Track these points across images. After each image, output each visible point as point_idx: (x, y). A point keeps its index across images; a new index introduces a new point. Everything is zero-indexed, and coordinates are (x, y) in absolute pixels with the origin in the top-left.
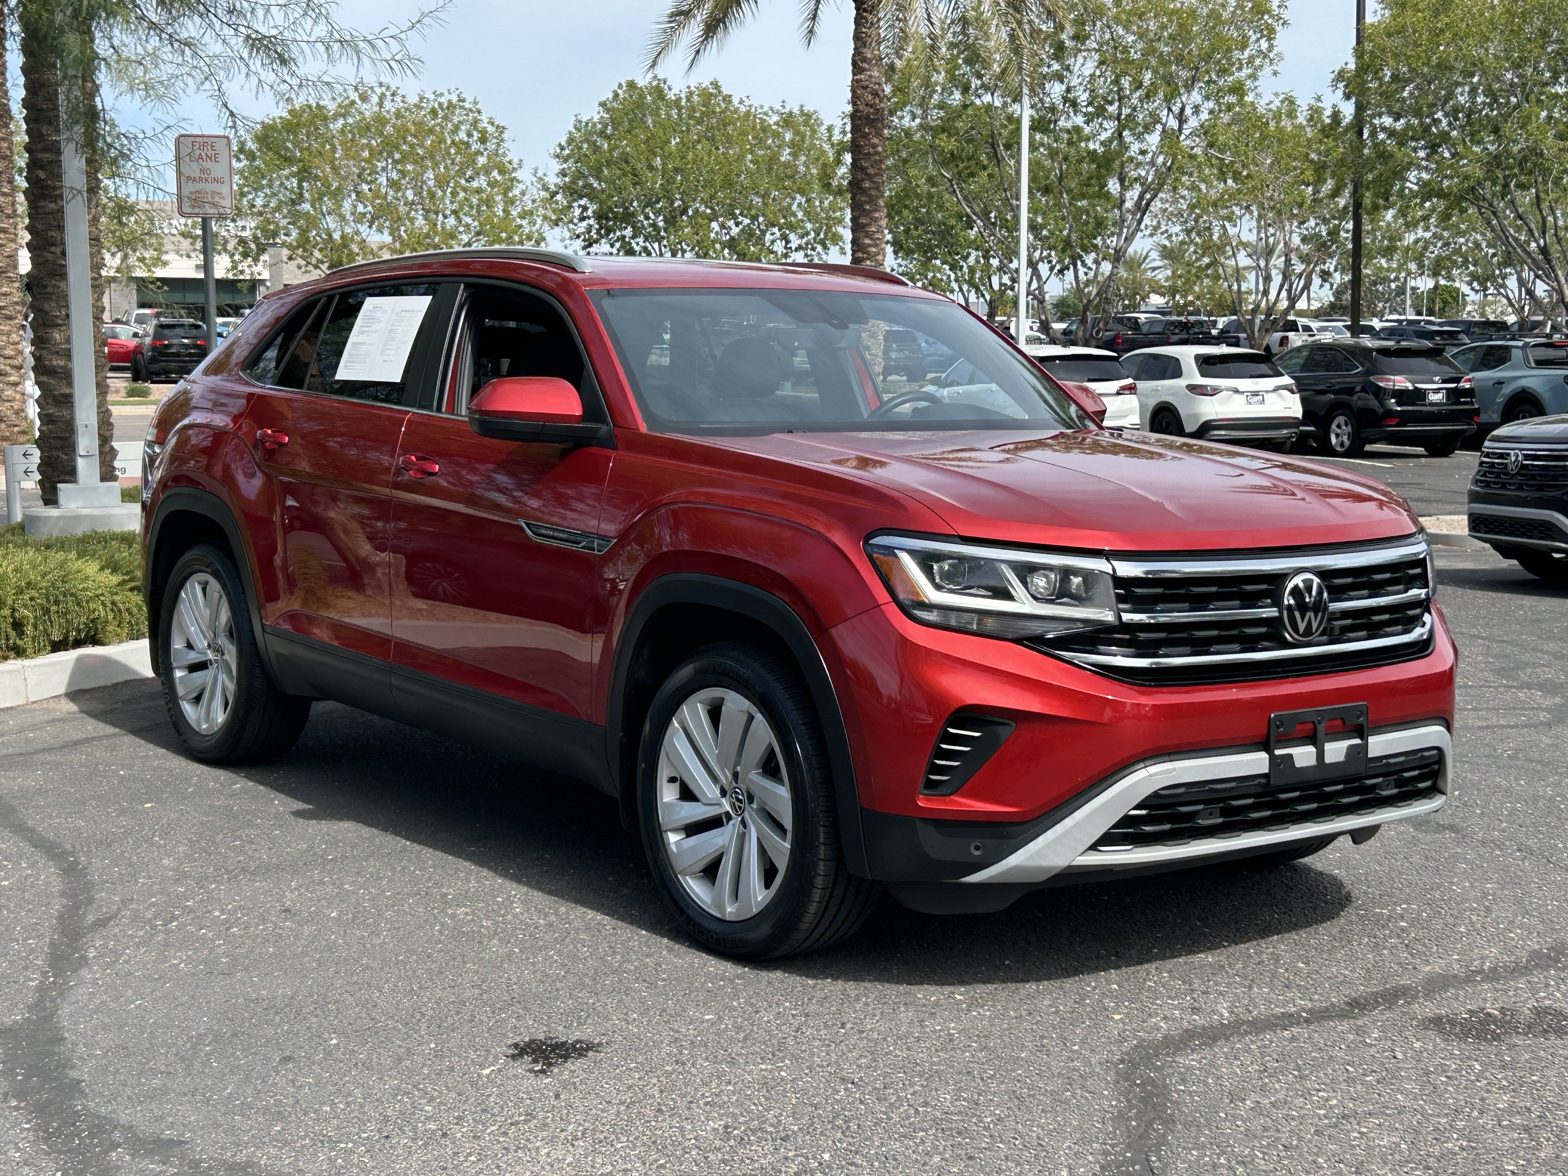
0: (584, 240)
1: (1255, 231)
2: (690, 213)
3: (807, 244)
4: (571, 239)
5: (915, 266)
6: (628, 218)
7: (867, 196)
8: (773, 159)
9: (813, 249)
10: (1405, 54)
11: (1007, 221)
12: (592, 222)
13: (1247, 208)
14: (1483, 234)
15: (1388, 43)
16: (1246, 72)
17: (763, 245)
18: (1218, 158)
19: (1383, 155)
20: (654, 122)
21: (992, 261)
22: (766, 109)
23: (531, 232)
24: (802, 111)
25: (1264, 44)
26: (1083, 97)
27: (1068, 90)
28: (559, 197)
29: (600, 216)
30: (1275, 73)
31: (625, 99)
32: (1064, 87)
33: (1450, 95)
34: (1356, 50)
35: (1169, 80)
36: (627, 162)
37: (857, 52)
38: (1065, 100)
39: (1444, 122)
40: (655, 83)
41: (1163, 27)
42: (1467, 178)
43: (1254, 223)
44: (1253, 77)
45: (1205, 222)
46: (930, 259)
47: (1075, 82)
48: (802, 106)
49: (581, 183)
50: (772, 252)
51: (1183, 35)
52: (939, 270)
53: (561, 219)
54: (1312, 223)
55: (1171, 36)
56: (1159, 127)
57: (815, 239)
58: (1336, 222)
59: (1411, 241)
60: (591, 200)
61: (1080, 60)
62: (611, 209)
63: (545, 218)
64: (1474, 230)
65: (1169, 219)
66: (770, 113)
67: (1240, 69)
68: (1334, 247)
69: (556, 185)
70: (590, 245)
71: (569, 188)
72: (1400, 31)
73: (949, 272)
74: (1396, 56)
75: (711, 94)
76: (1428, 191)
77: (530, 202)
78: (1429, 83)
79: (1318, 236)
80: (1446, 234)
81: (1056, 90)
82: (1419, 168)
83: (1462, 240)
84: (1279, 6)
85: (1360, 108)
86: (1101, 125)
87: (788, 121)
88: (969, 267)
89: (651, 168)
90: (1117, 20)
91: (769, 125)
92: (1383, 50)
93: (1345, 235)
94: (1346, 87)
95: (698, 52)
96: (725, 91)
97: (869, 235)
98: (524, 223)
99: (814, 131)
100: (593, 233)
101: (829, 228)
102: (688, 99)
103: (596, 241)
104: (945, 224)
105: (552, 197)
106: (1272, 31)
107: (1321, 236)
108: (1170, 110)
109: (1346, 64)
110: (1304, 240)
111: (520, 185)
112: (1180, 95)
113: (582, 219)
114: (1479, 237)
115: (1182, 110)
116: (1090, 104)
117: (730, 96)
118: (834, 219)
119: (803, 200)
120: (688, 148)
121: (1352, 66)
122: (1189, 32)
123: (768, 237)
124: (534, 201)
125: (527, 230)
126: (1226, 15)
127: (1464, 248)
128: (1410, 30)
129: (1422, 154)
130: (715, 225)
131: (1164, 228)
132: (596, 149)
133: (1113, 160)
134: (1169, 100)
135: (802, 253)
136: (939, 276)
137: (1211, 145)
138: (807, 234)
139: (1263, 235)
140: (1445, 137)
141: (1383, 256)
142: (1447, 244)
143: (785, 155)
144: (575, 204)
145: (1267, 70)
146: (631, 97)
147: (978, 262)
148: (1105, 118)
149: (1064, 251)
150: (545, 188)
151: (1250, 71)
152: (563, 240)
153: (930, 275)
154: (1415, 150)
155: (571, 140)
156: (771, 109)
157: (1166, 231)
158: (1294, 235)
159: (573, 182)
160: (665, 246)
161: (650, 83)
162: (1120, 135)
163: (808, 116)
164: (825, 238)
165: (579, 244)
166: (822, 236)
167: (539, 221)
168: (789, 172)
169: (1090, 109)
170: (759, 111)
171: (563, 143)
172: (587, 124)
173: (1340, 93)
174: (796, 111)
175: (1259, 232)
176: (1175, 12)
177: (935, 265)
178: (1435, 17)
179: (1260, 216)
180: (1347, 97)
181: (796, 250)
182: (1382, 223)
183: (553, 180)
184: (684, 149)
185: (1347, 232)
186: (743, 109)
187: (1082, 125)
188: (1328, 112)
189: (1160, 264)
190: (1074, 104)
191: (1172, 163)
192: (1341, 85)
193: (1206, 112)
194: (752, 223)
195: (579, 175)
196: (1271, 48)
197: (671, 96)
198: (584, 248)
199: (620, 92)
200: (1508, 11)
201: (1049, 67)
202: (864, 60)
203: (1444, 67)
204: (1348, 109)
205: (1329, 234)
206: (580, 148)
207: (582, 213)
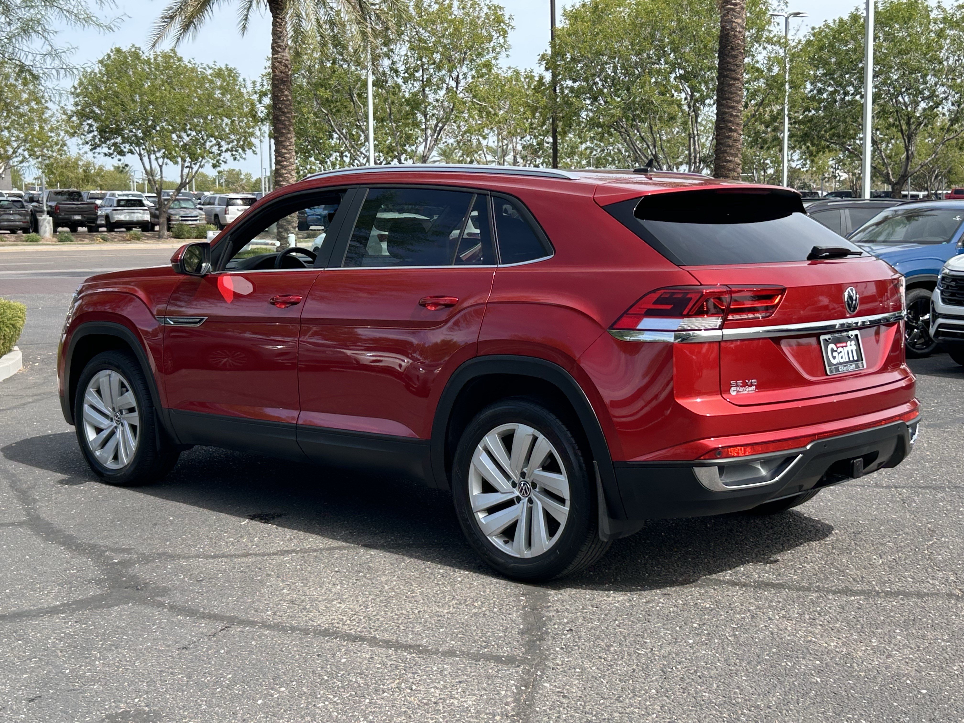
0: (91, 145)
1: (496, 142)
2: (158, 128)
3: (232, 148)
4: (83, 144)
5: (299, 162)
6: (118, 131)
7: (283, 124)
8: (210, 96)
9: (236, 151)
10: (578, 47)
11: (353, 135)
12: (96, 133)
13: (492, 129)
14: (622, 144)
15: (569, 40)
16: (491, 55)
17: (205, 148)
18: (478, 104)
19: (567, 103)
20: (134, 73)
21: (345, 158)
22: (204, 66)
23: (58, 140)
24: (227, 68)
25: (501, 40)
26: (402, 68)
27: (393, 63)
28: (74, 118)
29: (102, 131)
30: (508, 56)
31: (115, 59)
32: (390, 62)
33: (603, 70)
34: (551, 43)
35: (449, 59)
36: (117, 97)
37: (274, 42)
38: (391, 69)
39: (600, 83)
40: (133, 50)
41: (446, 30)
42: (613, 116)
43: (495, 138)
44: (496, 58)
45: (468, 137)
46: (307, 158)
47: (396, 59)
48: (227, 65)
49: (88, 110)
50: (212, 153)
51: (456, 34)
52: (314, 164)
53: (75, 132)
54: (528, 137)
55: (450, 35)
56: (445, 86)
57: (237, 145)
58: (542, 137)
59: (583, 148)
60: (95, 121)
61: (398, 46)
62: (108, 126)
63: (67, 132)
64: (618, 142)
65: (447, 135)
66: (207, 68)
67: (488, 53)
68: (541, 152)
69: (72, 111)
70: (95, 148)
71: (80, 113)
72: (575, 33)
73: (320, 166)
74: (573, 47)
75: (171, 56)
76: (593, 123)
77: (56, 122)
78: (592, 63)
79: (531, 145)
80: (602, 144)
81: (386, 63)
82: (587, 110)
83: (611, 148)
84: (509, 18)
85: (554, 76)
86: (413, 84)
87: (219, 74)
88: (331, 162)
89: (134, 101)
90: (420, 25)
91: (207, 76)
92: (566, 44)
93: (547, 145)
94: (547, 64)
95: (178, 39)
96: (179, 55)
97: (285, 147)
98: (53, 134)
99: (235, 80)
100: (97, 140)
101: (246, 139)
102: (155, 59)
103: (99, 146)
104: (316, 137)
105: (70, 119)
106: (505, 32)
107: (534, 146)
108: (451, 76)
109: (546, 50)
110: (524, 147)
111: (49, 111)
112: (456, 68)
113: (90, 132)
114: (620, 146)
115: (458, 77)
116: (406, 72)
117: (181, 58)
118: (249, 133)
119: (229, 122)
120: (156, 89)
121: (549, 52)
122: (460, 32)
123: (208, 144)
124: (58, 121)
125: (55, 140)
126: (480, 22)
127: (612, 152)
128: (581, 33)
129: (588, 102)
130: (174, 136)
131: (444, 140)
132: (97, 89)
133: (420, 104)
134: (450, 71)
135: (229, 153)
136: (314, 167)
137: (475, 97)
138: (232, 142)
139: (500, 144)
140: (601, 92)
141: (569, 157)
142: (603, 150)
143: (217, 94)
144: (85, 123)
145: (503, 54)
146: (119, 58)
147: (336, 159)
148: (415, 80)
149: (388, 153)
150: (65, 113)
151: (494, 55)
152: (78, 145)
153: (309, 167)
154: (584, 99)
155: (81, 84)
156: (208, 66)
157: (446, 142)
158: (518, 145)
159: (82, 110)
160: (143, 149)
161: (130, 49)
162: (424, 90)
163: (230, 71)
164: (244, 144)
165: (88, 147)
166: (242, 143)
167: (62, 133)
168: (220, 104)
169: (406, 75)
170: (201, 66)
171: (76, 86)
172: (91, 73)
173: (543, 67)
174: (224, 68)
175: (498, 143)
176: (452, 21)
177: (310, 162)
178: (594, 25)
179: (499, 134)
180: (547, 69)
181: (226, 151)
182: (567, 138)
183: (70, 108)
184: (154, 90)
185: (548, 143)
186: (190, 66)
187: (401, 83)
188: (537, 79)
189: (439, 159)
190: (396, 71)
191: (453, 107)
192: (544, 63)
193: (471, 77)
194: (197, 134)
195: (87, 105)
196: (505, 41)
197: (144, 57)
198: (91, 150)
199: (112, 54)
200: (633, 23)
201: (381, 49)
202: (279, 46)
203: (599, 53)
204: (548, 76)
205: (538, 144)
206: (87, 89)
207: (89, 128)
